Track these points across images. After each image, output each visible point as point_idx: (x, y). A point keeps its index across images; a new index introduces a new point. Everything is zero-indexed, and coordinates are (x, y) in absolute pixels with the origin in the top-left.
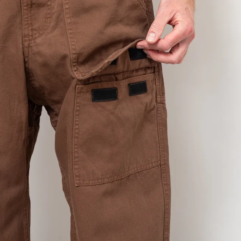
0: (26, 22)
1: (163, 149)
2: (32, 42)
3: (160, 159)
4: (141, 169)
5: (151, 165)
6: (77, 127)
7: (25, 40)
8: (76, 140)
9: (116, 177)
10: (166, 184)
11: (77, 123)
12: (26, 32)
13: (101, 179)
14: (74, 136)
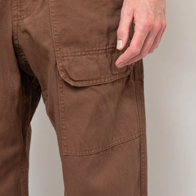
0: (16, 4)
1: (141, 121)
2: (21, 21)
3: (140, 131)
4: (125, 140)
5: (134, 136)
6: (62, 102)
7: (14, 20)
8: (63, 114)
9: (101, 148)
10: (143, 152)
11: (62, 99)
12: (15, 13)
13: (89, 151)
14: (61, 110)
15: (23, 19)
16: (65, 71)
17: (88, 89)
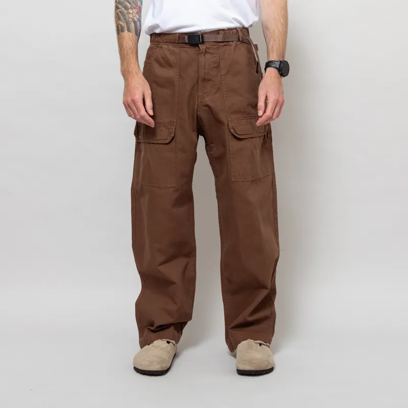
15: (205, 98)
16: (233, 128)
17: (246, 140)
